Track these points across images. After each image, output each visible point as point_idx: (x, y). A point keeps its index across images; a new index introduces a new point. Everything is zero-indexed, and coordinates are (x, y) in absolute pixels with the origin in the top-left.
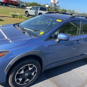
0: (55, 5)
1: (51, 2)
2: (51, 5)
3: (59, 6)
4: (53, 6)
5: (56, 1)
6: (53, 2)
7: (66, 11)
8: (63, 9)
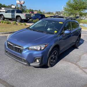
0: (21, 5)
1: (17, 2)
2: (17, 6)
3: (25, 6)
4: (19, 6)
5: (22, 2)
6: (19, 2)
7: (33, 11)
8: (30, 9)
